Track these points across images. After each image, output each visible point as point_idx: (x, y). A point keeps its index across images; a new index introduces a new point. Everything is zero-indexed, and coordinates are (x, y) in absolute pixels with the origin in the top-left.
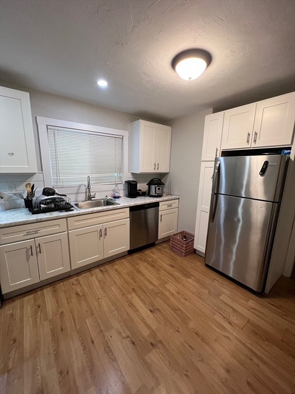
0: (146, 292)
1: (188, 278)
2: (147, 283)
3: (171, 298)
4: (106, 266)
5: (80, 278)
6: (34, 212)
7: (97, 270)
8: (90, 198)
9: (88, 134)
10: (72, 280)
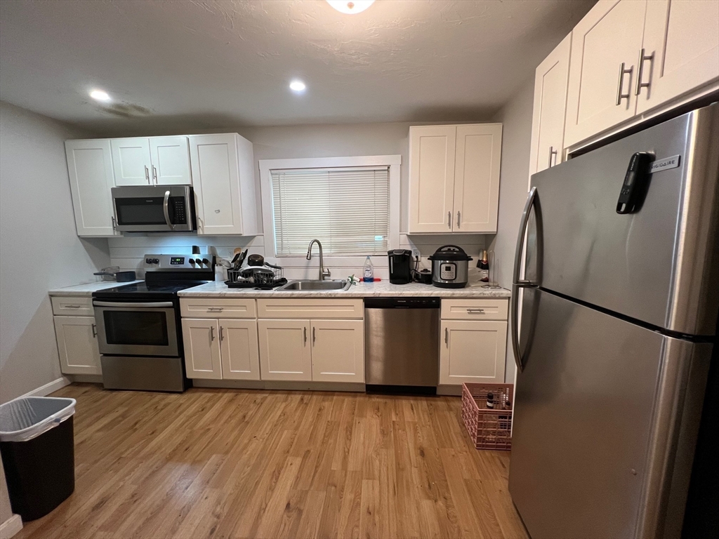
0: (320, 470)
1: (429, 498)
2: (338, 455)
3: (345, 511)
4: (315, 397)
5: (270, 398)
6: (231, 284)
7: (298, 397)
8: (322, 276)
9: (326, 172)
10: (259, 396)
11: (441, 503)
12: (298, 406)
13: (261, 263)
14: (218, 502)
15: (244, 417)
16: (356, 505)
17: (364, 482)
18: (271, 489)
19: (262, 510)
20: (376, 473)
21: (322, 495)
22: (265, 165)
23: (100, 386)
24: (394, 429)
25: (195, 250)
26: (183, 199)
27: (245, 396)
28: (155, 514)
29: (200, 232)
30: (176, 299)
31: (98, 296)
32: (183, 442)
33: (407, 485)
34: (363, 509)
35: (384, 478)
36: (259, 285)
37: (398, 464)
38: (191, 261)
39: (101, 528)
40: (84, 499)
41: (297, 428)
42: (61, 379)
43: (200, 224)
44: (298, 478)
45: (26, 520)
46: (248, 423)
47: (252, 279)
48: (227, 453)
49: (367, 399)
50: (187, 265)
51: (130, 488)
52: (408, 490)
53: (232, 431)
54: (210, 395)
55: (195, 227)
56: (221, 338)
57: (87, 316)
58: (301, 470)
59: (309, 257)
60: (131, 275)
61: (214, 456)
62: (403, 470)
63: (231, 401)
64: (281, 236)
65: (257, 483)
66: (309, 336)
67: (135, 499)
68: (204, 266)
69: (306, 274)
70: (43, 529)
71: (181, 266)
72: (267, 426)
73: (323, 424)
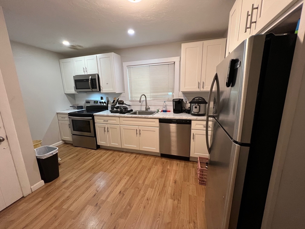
0: (134, 182)
1: (172, 199)
2: (143, 178)
3: (139, 197)
4: (141, 156)
5: (124, 154)
6: (112, 112)
7: (134, 155)
8: (147, 109)
9: (148, 66)
10: (121, 154)
11: (176, 202)
12: (134, 159)
13: (123, 104)
15: (114, 160)
16: (143, 196)
17: (149, 189)
18: (116, 186)
19: (112, 192)
20: (155, 186)
21: (133, 190)
22: (125, 64)
23: (72, 145)
24: (167, 172)
25: (102, 98)
26: (95, 79)
27: (116, 153)
28: (79, 187)
29: (102, 91)
30: (93, 116)
31: (70, 114)
32: (93, 166)
33: (165, 193)
34: (146, 198)
35: (157, 189)
36: (121, 112)
37: (164, 185)
38: (100, 102)
39: (65, 188)
40: (62, 178)
41: (131, 166)
42: (62, 141)
43: (101, 88)
44: (126, 184)
45: (45, 182)
46: (114, 162)
47: (119, 110)
48: (105, 171)
49: (160, 159)
50: (99, 104)
51: (74, 178)
52: (165, 194)
53: (109, 164)
54: (105, 151)
55: (100, 90)
56: (108, 131)
57: (67, 121)
58: (128, 181)
59: (140, 101)
60: (81, 107)
61: (101, 172)
62: (165, 187)
63: (111, 154)
64: (131, 93)
65: (112, 183)
66: (138, 132)
67: (75, 181)
68: (105, 104)
69: (141, 107)
70: (49, 186)
71: (97, 104)
72: (121, 165)
73: (140, 166)
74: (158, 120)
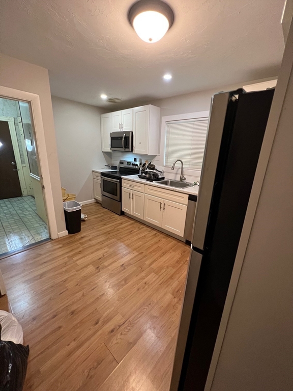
0: (141, 260)
2: (152, 260)
3: (138, 278)
4: (161, 235)
5: (145, 228)
6: (140, 177)
7: (155, 232)
8: (181, 180)
9: (192, 122)
10: (142, 226)
11: (176, 300)
12: (152, 236)
13: (154, 169)
14: (106, 252)
15: (132, 231)
16: (143, 278)
17: (153, 273)
18: (122, 257)
19: (115, 261)
20: (160, 273)
21: (135, 268)
22: (164, 119)
23: (101, 204)
24: (184, 263)
25: (135, 160)
26: (129, 137)
27: (138, 224)
28: (91, 246)
29: (134, 152)
30: (120, 179)
31: (103, 174)
32: (110, 231)
33: (169, 285)
34: (144, 281)
35: (161, 277)
36: (149, 179)
37: (172, 276)
38: (133, 164)
39: (80, 243)
40: (83, 233)
41: (145, 243)
42: (93, 200)
43: (134, 148)
44: (132, 259)
45: (69, 233)
46: (131, 233)
47: (147, 176)
48: (118, 240)
49: (183, 246)
50: (131, 166)
51: (91, 237)
52: (167, 287)
53: (125, 234)
54: (127, 219)
55: (132, 150)
56: (132, 198)
57: (99, 181)
58: (135, 257)
59: (173, 168)
60: (115, 168)
61: (114, 239)
62: (173, 279)
63: (132, 224)
64: (167, 156)
66: (163, 207)
67: (90, 240)
68: (137, 167)
69: (176, 177)
70: (71, 237)
71: (129, 166)
72: (136, 238)
73: (155, 246)
74: (188, 196)
